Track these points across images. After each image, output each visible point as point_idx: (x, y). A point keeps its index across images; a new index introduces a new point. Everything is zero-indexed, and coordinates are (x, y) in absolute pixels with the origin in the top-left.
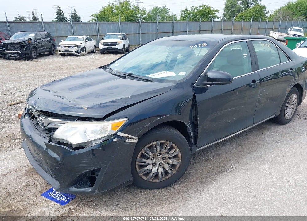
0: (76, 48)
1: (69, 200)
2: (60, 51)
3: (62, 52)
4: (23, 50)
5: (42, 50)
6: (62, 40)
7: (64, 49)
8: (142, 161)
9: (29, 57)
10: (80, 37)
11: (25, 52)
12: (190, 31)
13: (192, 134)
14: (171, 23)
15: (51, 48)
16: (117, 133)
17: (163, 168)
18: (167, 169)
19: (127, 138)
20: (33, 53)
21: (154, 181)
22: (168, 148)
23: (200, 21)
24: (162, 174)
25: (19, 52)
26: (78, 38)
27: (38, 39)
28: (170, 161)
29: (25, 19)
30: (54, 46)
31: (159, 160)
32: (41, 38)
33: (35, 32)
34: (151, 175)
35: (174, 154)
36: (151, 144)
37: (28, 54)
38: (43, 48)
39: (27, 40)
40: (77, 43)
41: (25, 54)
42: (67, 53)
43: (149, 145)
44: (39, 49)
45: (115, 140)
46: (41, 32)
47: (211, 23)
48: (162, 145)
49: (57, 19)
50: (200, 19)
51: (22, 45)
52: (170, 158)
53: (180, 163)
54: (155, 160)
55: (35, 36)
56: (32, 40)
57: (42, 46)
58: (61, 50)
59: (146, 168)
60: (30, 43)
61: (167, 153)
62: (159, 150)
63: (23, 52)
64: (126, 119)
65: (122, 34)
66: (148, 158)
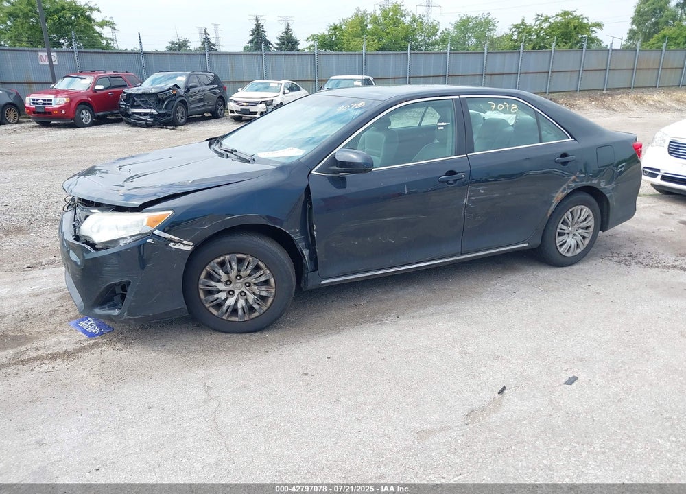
0: (263, 105)
1: (102, 333)
2: (232, 112)
3: (236, 114)
4: (160, 109)
5: (199, 107)
6: (240, 89)
7: (239, 108)
8: (208, 284)
9: (170, 122)
10: (274, 83)
11: (164, 112)
12: (526, 73)
13: (306, 252)
14: (481, 55)
15: (217, 104)
16: (154, 230)
17: (247, 301)
18: (251, 302)
19: (170, 240)
20: (179, 115)
21: (230, 319)
22: (251, 267)
23: (553, 50)
24: (243, 308)
25: (153, 111)
26: (271, 85)
27: (192, 87)
28: (255, 289)
29: (188, 45)
30: (223, 100)
31: (238, 287)
32: (197, 84)
33: (188, 73)
34: (225, 308)
35: (262, 279)
36: (222, 258)
37: (169, 115)
38: (202, 104)
39: (170, 89)
40: (267, 96)
41: (164, 115)
42: (245, 116)
43: (218, 260)
44: (192, 106)
45: (150, 241)
46: (199, 73)
47: (579, 53)
48: (240, 261)
49: (250, 45)
50: (553, 46)
51: (160, 97)
52: (256, 284)
53: (273, 294)
54: (232, 285)
55: (187, 81)
56: (178, 87)
57: (201, 100)
58: (234, 110)
59: (216, 296)
60: (174, 95)
61: (250, 275)
62: (236, 269)
63: (160, 112)
64: (171, 212)
65: (364, 77)
66: (219, 281)
